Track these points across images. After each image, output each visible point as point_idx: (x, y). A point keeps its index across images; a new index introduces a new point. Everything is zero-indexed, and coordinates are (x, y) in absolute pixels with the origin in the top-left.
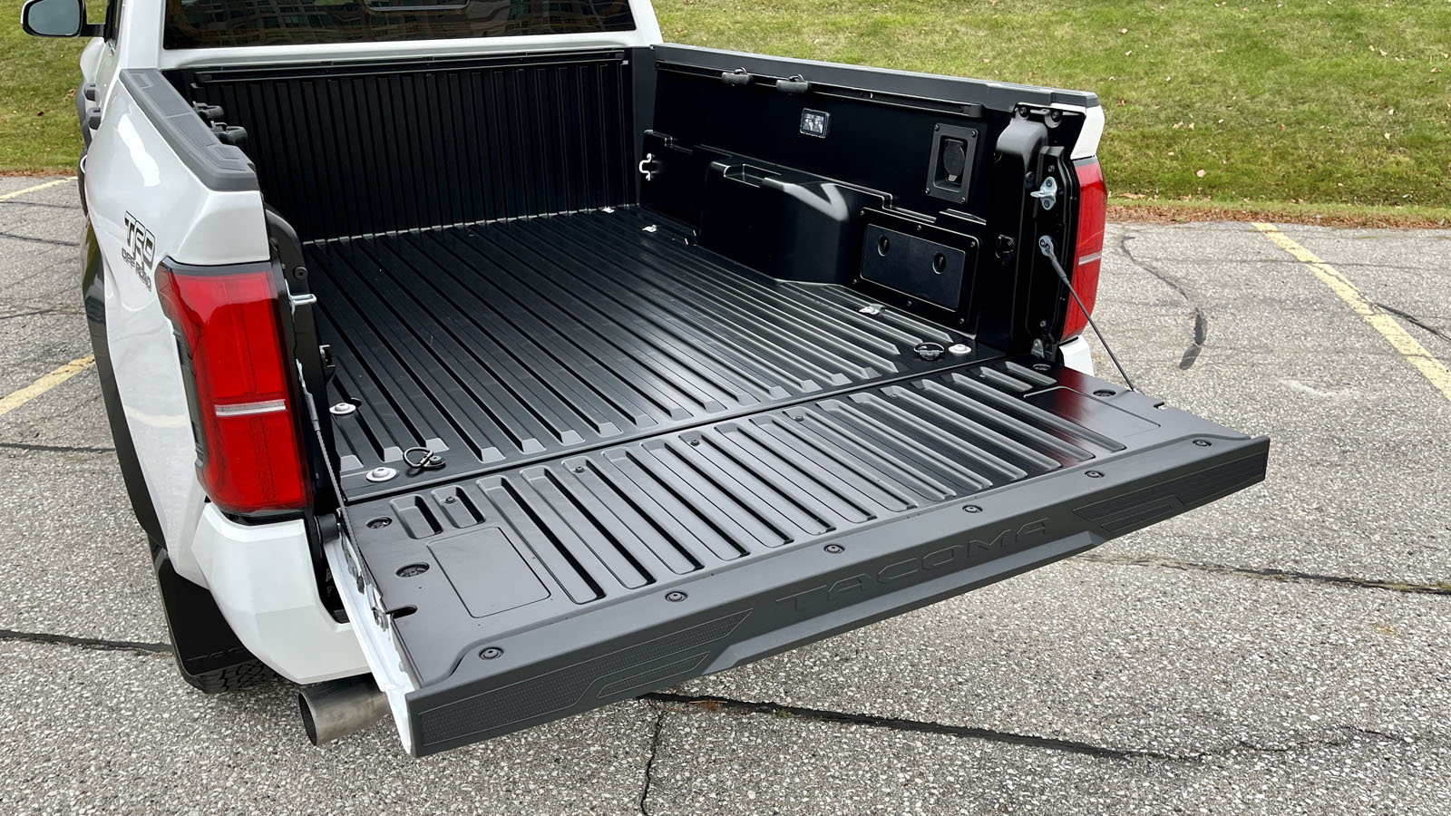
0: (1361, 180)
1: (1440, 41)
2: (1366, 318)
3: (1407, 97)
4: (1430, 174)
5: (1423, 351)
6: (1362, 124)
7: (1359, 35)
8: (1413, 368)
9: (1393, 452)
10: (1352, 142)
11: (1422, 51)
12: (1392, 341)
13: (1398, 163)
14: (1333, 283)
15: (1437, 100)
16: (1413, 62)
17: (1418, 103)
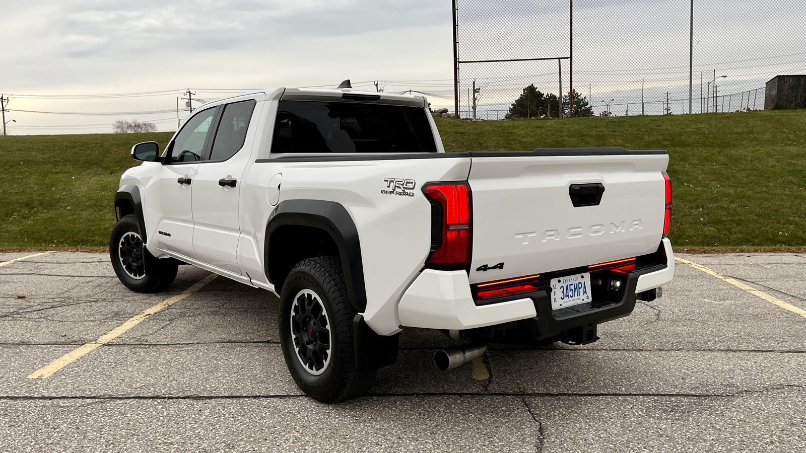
0: (695, 238)
1: (714, 180)
2: (723, 280)
3: (706, 203)
4: (725, 235)
5: (752, 288)
6: (690, 215)
7: (678, 179)
8: (750, 294)
9: (756, 317)
10: (687, 222)
11: (708, 185)
12: (738, 286)
13: (709, 230)
14: (703, 270)
15: (720, 204)
16: (705, 189)
17: (711, 205)
